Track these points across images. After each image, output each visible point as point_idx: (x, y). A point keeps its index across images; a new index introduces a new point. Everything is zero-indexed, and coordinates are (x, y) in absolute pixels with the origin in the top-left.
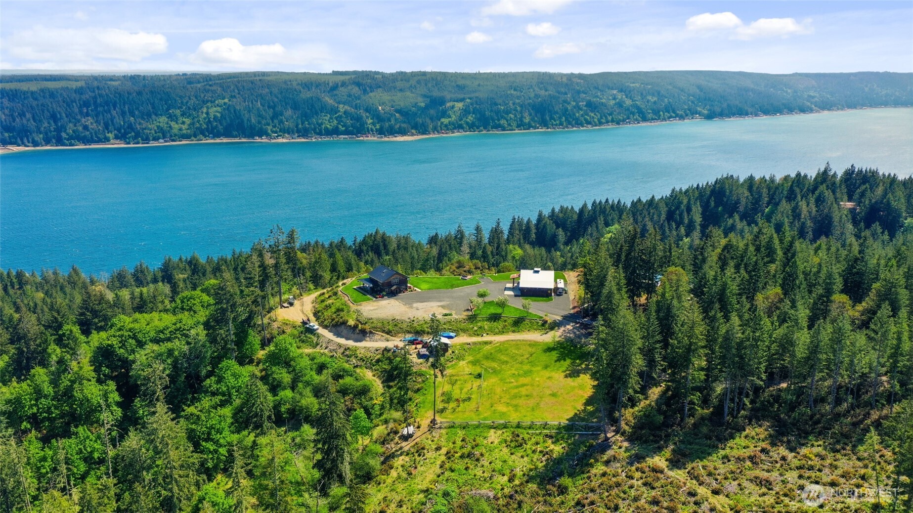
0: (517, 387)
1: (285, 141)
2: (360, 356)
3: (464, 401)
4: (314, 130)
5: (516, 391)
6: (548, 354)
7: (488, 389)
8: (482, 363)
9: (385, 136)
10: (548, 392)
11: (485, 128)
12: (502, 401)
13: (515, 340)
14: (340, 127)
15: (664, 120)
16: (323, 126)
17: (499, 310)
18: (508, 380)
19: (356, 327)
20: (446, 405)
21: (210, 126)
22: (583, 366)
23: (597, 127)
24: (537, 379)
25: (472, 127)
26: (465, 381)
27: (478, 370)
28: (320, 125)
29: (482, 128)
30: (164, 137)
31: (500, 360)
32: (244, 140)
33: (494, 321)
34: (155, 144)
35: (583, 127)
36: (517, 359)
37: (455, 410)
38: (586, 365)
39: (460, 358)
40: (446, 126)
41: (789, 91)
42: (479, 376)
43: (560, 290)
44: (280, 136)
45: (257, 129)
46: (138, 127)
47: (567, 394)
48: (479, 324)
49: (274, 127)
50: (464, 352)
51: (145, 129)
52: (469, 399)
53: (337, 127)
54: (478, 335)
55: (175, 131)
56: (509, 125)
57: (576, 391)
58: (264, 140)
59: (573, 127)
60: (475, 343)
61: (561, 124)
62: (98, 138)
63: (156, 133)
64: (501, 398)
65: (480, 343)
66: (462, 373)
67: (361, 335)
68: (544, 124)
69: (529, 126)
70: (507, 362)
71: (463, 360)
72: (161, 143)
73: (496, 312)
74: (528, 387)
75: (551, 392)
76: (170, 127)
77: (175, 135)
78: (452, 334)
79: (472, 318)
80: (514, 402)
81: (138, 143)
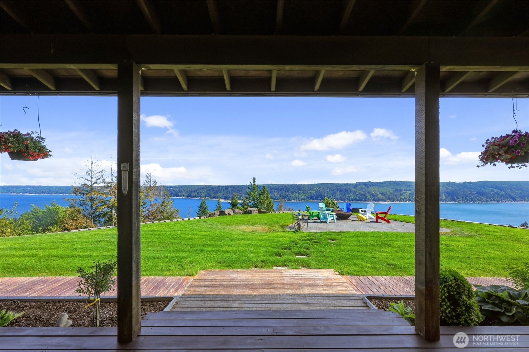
9: (376, 202)
21: (311, 196)
23: (485, 203)
28: (350, 197)
34: (293, 201)
35: (476, 202)
40: (403, 199)
46: (289, 196)
53: (356, 198)
59: (470, 202)
61: (463, 201)
63: (294, 198)
76: (299, 196)
77: (300, 199)
81: (288, 201)
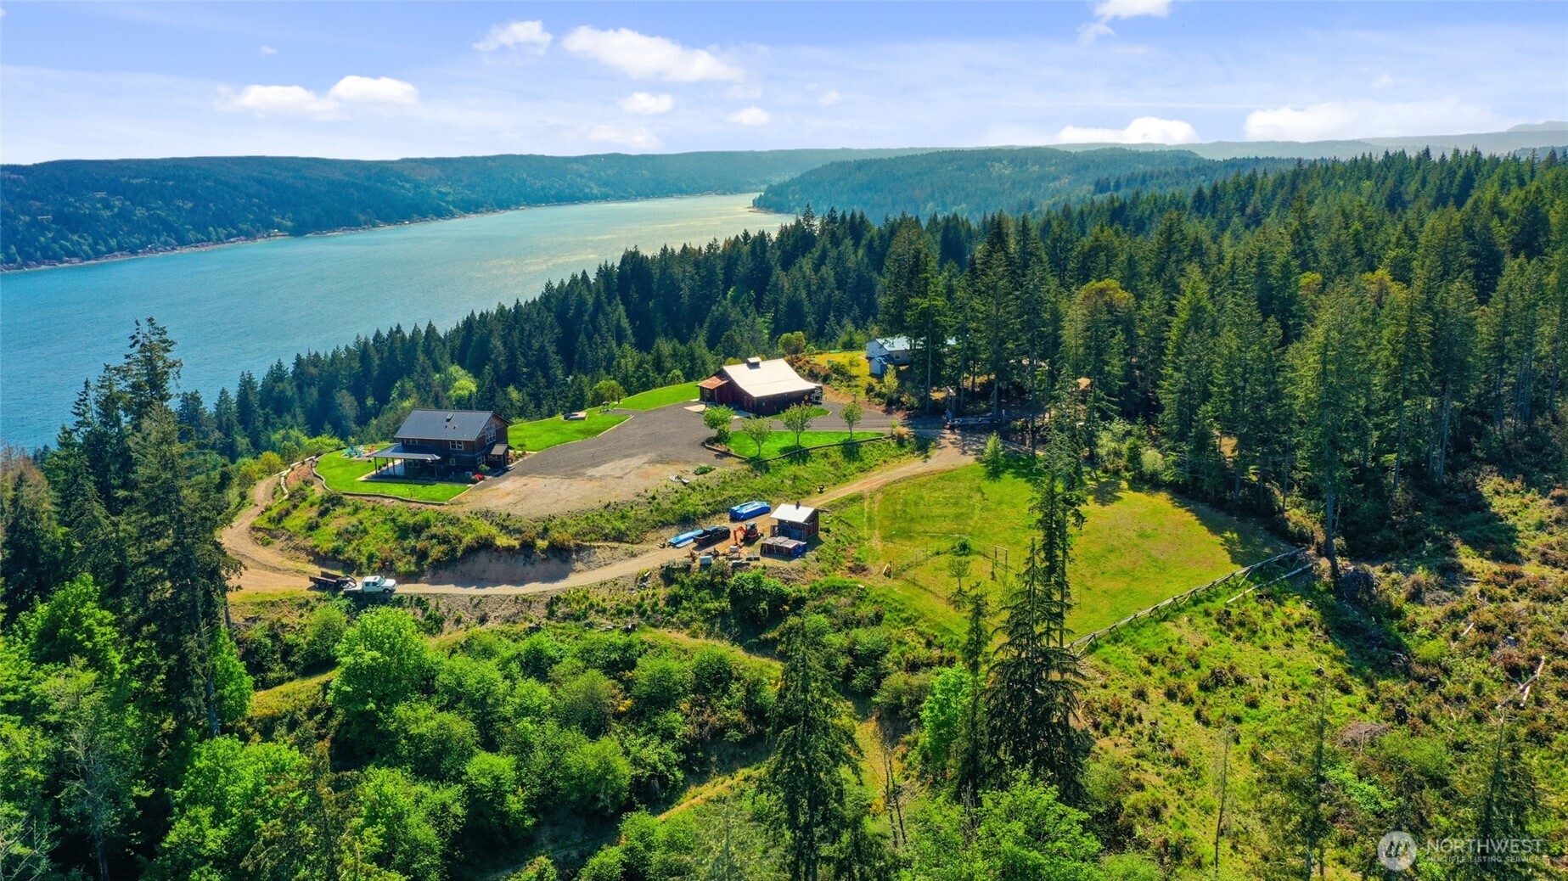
2: (610, 605)
8: (919, 530)
10: (1130, 534)
13: (900, 481)
15: (219, 241)
23: (93, 262)
31: (943, 516)
35: (61, 262)
36: (970, 505)
39: (851, 538)
41: (407, 185)
50: (844, 526)
59: (39, 263)
60: (833, 507)
61: (11, 260)
65: (843, 503)
67: (556, 561)
70: (964, 515)
75: (1135, 533)
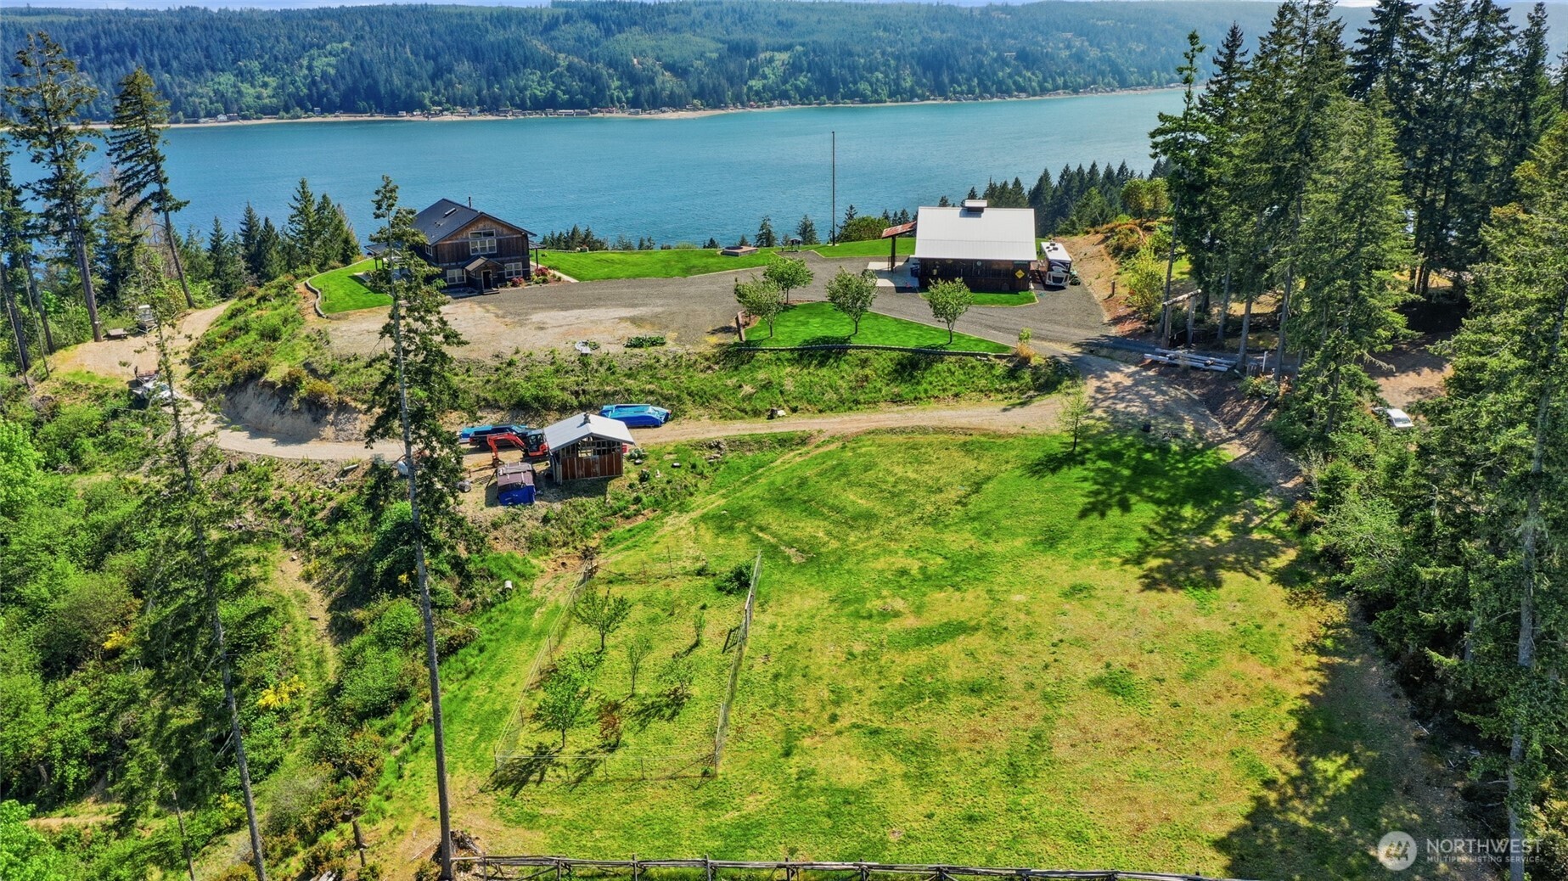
0: (923, 638)
1: (455, 118)
2: (274, 494)
3: (648, 713)
4: (512, 99)
5: (916, 658)
6: (1050, 481)
7: (776, 646)
8: (760, 520)
9: (644, 110)
10: (1087, 668)
11: (830, 98)
12: (848, 715)
13: (903, 431)
14: (559, 93)
15: (1160, 85)
16: (528, 93)
17: (839, 327)
18: (874, 604)
19: (291, 384)
20: (549, 738)
21: (314, 90)
22: (1223, 533)
23: (1037, 98)
24: (1018, 598)
25: (805, 96)
26: (671, 608)
27: (737, 551)
28: (522, 90)
29: (824, 98)
30: (227, 111)
31: (838, 510)
32: (378, 118)
33: (821, 364)
34: (210, 123)
35: (1010, 96)
36: (913, 505)
37: (589, 766)
38: (1233, 527)
39: (669, 501)
40: (757, 93)
42: (740, 581)
43: (1058, 272)
44: (447, 110)
45: (403, 97)
46: (177, 90)
47: (1188, 677)
48: (761, 375)
49: (437, 93)
50: (691, 479)
51: (191, 95)
52: (676, 703)
53: (554, 95)
54: (756, 413)
55: (249, 100)
56: (875, 92)
57: (1230, 661)
58: (418, 117)
59: (992, 97)
60: (738, 444)
61: (971, 91)
62: (102, 111)
63: (211, 103)
64: (839, 697)
65: (759, 443)
66: (663, 568)
67: (307, 417)
68: (940, 90)
69: (911, 95)
70: (869, 518)
71: (683, 508)
72: (222, 121)
73: (828, 333)
74: (975, 641)
75: (1098, 670)
76: (239, 92)
77: (248, 108)
78: (653, 411)
79: (739, 355)
80: (911, 726)
81: (177, 122)
